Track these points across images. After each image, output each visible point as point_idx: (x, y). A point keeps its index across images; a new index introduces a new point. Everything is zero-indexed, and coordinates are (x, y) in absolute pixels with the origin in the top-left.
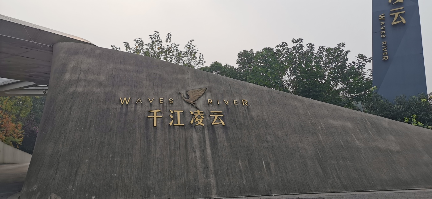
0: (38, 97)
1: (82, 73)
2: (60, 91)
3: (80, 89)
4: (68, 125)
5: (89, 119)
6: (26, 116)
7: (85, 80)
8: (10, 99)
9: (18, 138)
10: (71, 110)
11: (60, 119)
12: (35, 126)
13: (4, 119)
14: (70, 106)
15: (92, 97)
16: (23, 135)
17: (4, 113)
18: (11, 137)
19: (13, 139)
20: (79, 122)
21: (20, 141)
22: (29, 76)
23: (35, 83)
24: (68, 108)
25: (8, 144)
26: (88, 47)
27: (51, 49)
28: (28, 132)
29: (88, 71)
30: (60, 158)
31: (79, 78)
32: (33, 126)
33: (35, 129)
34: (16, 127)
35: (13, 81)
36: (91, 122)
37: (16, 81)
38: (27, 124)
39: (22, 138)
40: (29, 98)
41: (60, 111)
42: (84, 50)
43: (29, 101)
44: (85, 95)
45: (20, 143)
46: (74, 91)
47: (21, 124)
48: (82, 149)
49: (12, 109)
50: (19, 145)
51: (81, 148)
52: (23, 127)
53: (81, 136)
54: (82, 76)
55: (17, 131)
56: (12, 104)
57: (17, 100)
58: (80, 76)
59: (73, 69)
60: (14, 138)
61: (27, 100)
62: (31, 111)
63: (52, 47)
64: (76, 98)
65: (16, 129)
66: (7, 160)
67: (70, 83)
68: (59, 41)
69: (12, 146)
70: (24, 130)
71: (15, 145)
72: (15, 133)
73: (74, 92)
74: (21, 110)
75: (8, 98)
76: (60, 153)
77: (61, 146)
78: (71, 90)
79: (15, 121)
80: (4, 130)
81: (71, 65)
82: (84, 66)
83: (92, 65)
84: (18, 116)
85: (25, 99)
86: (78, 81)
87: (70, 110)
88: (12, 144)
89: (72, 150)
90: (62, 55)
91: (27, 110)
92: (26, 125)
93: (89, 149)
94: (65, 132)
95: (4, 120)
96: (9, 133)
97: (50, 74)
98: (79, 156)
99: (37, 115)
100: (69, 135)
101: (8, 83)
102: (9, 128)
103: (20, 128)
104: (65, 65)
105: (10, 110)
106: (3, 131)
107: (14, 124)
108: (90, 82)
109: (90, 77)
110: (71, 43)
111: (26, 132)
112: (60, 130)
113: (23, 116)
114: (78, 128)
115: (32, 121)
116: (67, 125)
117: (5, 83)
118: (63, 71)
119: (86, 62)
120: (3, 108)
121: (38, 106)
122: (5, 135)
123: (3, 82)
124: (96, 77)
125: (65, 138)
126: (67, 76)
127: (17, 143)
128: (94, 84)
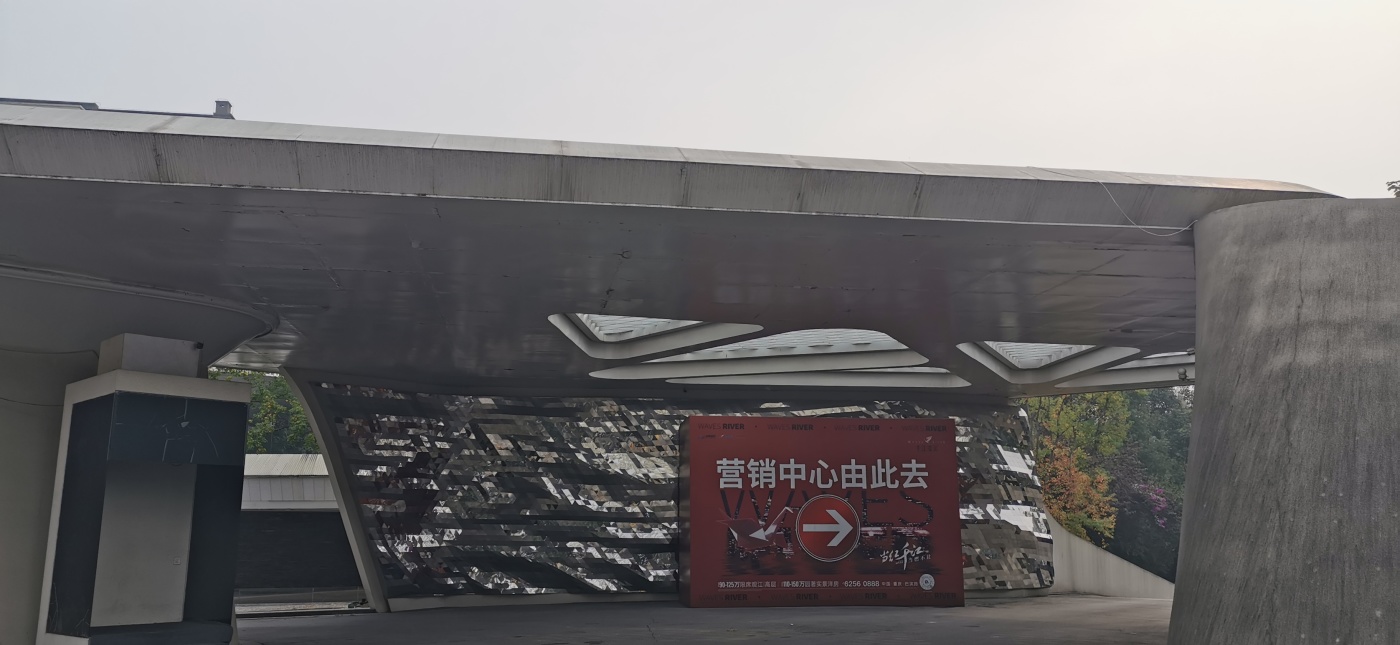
0: (1145, 392)
1: (1309, 301)
2: (1239, 368)
3: (1309, 357)
4: (1286, 481)
5: (1362, 460)
6: (1116, 451)
7: (1324, 323)
8: (1065, 402)
9: (1102, 517)
10: (1289, 432)
11: (1254, 464)
12: (1145, 481)
13: (1057, 460)
14: (1281, 416)
15: (1361, 380)
16: (1113, 509)
17: (1055, 443)
18: (1082, 514)
19: (1089, 520)
20: (1323, 472)
21: (1107, 524)
22: (1123, 331)
23: (1138, 351)
24: (1278, 425)
25: (1077, 534)
26: (1315, 208)
27: (1188, 239)
28: (1126, 500)
29: (1328, 291)
30: (1275, 596)
31: (1298, 319)
32: (1139, 483)
33: (1144, 489)
34: (1092, 485)
35: (1076, 349)
36: (1369, 468)
37: (1084, 348)
38: (1121, 475)
39: (1112, 518)
40: (1117, 397)
41: (1250, 434)
42: (1305, 220)
43: (1119, 405)
44: (1332, 377)
45: (1107, 534)
46: (1290, 364)
47: (1103, 476)
48: (1350, 567)
49: (1074, 430)
50: (1108, 539)
51: (1347, 564)
52: (1112, 484)
53: (1340, 522)
54: (1311, 312)
55: (1097, 496)
56: (1074, 417)
57: (1084, 405)
58: (1304, 310)
59: (1274, 292)
60: (1090, 516)
61: (1113, 402)
62: (1128, 436)
63: (1191, 231)
64: (1301, 388)
65: (1094, 491)
66: (1083, 584)
67: (1271, 340)
68: (1212, 208)
69: (1084, 539)
70: (1114, 494)
71: (1095, 537)
72: (1090, 501)
73: (1288, 371)
74: (1099, 433)
75: (1060, 400)
76: (1271, 577)
77: (1271, 554)
78: (1278, 362)
79: (1087, 467)
80: (1062, 494)
81: (1266, 277)
82: (1314, 276)
83: (1343, 266)
84: (1093, 450)
85: (1107, 400)
86: (1299, 329)
87: (1285, 432)
88: (1088, 534)
89: (1315, 570)
90: (1229, 250)
91: (1116, 433)
92: (1118, 478)
93: (1378, 569)
94: (1279, 505)
95: (1058, 464)
96: (1076, 502)
97: (1194, 317)
98: (1342, 591)
99: (1145, 447)
100: (1294, 517)
101: (1062, 357)
102: (1074, 487)
103: (1104, 487)
104: (1242, 282)
105: (1069, 433)
106: (1058, 495)
107: (1085, 477)
108: (1342, 328)
109: (1341, 310)
110: (1256, 207)
111: (1120, 501)
112: (1260, 500)
113: (1107, 450)
114: (1324, 491)
115: (1132, 465)
116: (1281, 482)
117: (1054, 359)
118: (1240, 304)
119: (1318, 262)
120: (1053, 430)
121: (1144, 417)
122: (1064, 508)
123: (1050, 356)
124: (1365, 308)
125: (1281, 528)
126: (1257, 318)
127: (1102, 533)
128: (1362, 334)
